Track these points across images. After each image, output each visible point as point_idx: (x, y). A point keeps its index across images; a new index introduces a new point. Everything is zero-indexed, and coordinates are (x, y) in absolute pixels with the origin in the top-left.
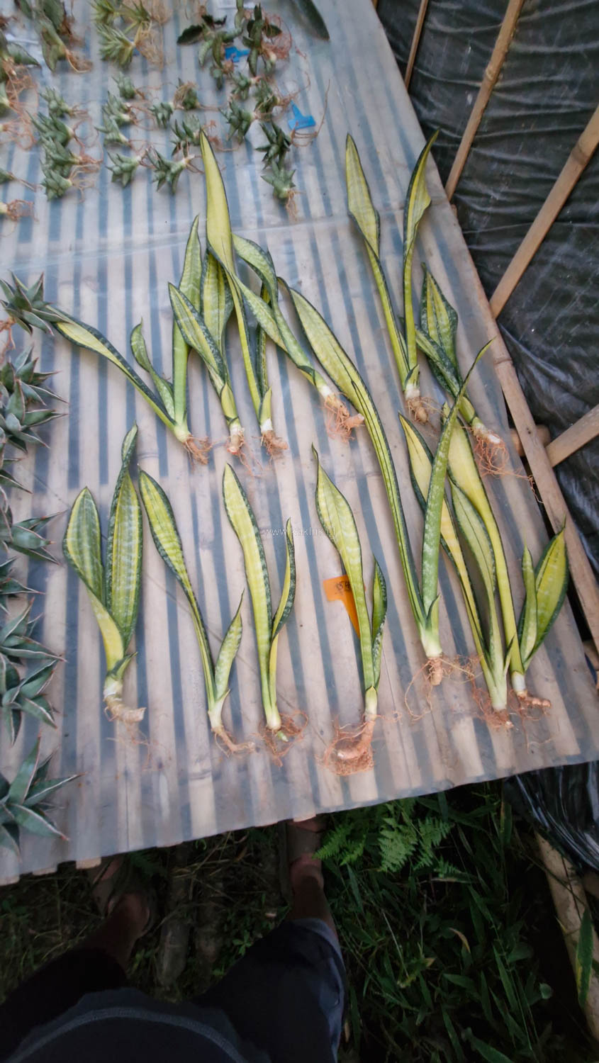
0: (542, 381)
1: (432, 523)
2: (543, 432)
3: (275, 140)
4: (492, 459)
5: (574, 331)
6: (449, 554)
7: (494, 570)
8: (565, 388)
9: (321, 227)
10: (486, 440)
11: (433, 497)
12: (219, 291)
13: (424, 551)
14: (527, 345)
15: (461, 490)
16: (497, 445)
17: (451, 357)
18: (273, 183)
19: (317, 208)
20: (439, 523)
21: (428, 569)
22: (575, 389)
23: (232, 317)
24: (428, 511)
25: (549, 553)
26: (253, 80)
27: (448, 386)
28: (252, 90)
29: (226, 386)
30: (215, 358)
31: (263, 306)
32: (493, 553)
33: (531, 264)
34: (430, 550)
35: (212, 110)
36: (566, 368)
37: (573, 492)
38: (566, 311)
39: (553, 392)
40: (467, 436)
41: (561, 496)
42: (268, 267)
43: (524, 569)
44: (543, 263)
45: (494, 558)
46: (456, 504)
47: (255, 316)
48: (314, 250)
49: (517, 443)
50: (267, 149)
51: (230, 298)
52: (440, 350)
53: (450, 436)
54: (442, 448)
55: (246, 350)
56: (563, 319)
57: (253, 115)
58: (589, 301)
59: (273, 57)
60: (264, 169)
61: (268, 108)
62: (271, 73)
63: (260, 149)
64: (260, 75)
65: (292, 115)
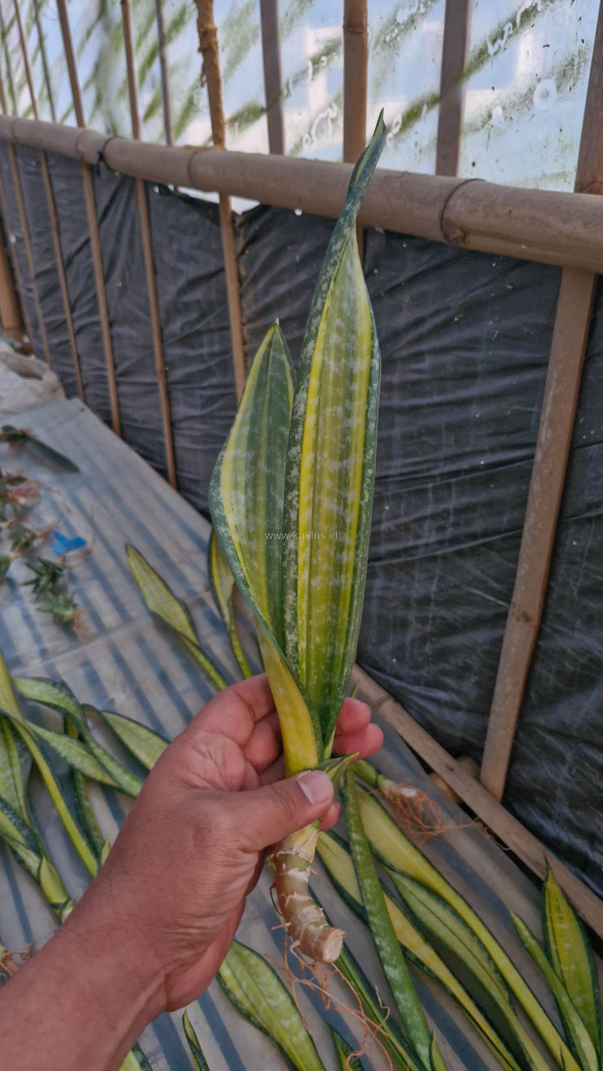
0: (431, 707)
1: (382, 934)
2: (466, 765)
3: (44, 571)
4: (423, 819)
6: (425, 969)
7: (493, 966)
8: (455, 708)
9: (120, 636)
10: (402, 797)
11: (369, 896)
12: (8, 748)
13: (388, 977)
14: (397, 677)
15: (404, 874)
16: (416, 798)
18: (51, 611)
19: (109, 617)
20: (390, 929)
21: (404, 1003)
22: (463, 704)
23: (35, 772)
24: (371, 919)
25: (547, 911)
26: (5, 525)
28: (5, 533)
29: (44, 861)
30: (20, 830)
31: (72, 743)
32: (480, 942)
34: (395, 972)
36: (444, 687)
37: (538, 822)
39: (447, 714)
40: (377, 801)
41: (525, 831)
42: (68, 699)
43: (527, 945)
45: (484, 948)
46: (406, 896)
47: (65, 758)
48: (120, 661)
49: (445, 788)
50: (36, 582)
51: (25, 749)
53: (358, 808)
54: (353, 828)
55: (61, 805)
56: (413, 642)
57: (11, 555)
58: (423, 620)
59: (22, 501)
60: (37, 600)
61: (27, 544)
62: (23, 513)
63: (26, 584)
64: (11, 519)
65: (56, 542)
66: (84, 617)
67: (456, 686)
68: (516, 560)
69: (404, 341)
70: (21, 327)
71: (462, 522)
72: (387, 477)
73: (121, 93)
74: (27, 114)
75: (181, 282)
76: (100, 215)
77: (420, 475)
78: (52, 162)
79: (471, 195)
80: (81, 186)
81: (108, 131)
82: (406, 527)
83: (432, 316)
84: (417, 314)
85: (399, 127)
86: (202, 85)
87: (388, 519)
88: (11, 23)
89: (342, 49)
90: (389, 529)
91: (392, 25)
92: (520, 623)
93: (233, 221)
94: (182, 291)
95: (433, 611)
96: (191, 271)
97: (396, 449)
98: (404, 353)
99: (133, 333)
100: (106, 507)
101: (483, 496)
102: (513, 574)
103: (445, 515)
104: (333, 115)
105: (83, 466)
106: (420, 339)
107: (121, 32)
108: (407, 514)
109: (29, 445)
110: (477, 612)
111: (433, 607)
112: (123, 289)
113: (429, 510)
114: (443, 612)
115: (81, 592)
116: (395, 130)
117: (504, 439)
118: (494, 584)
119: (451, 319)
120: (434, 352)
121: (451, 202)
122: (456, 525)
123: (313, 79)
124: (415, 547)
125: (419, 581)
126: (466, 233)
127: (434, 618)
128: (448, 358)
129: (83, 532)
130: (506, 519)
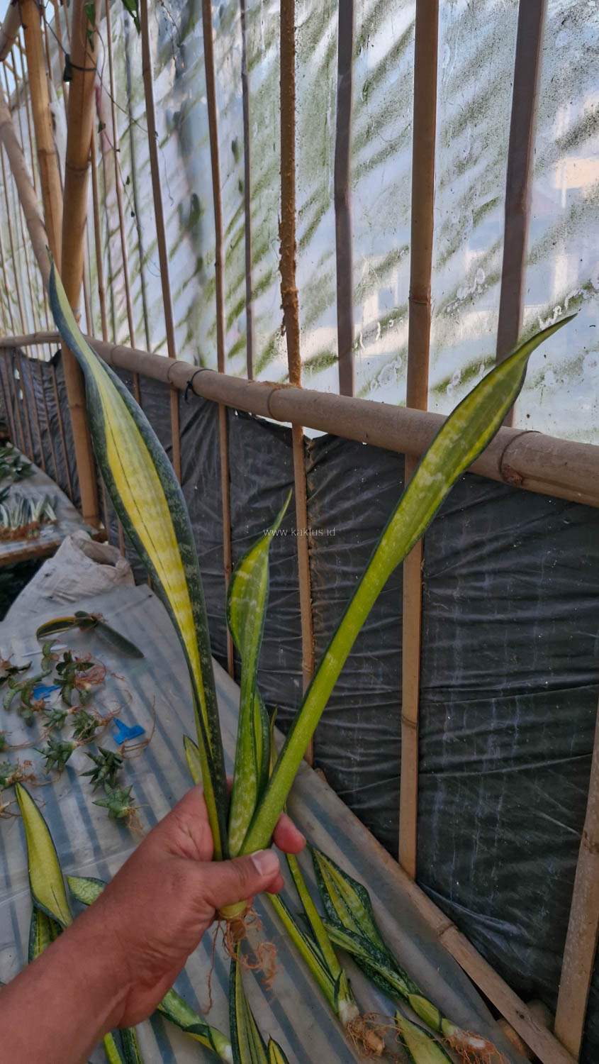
0: (498, 941)
2: (538, 1010)
3: (104, 763)
5: (494, 874)
8: (526, 944)
10: (469, 1048)
14: (461, 902)
16: (484, 1050)
17: (380, 945)
18: (107, 805)
22: (534, 941)
26: (69, 711)
27: (392, 987)
28: (69, 720)
33: (419, 814)
35: (22, 747)
36: (513, 920)
38: (475, 856)
39: (517, 951)
40: (443, 1051)
44: (430, 812)
49: (516, 1038)
50: (95, 773)
52: (364, 941)
56: (477, 865)
57: (75, 743)
58: (488, 842)
59: (88, 686)
60: (94, 792)
61: (89, 732)
62: (87, 699)
63: (85, 774)
64: (76, 704)
65: (117, 730)
66: (139, 814)
67: (525, 919)
68: (586, 786)
69: (464, 560)
70: (99, 516)
71: (527, 741)
72: (448, 687)
73: (210, 333)
74: (124, 342)
75: (253, 491)
76: (182, 430)
77: (481, 689)
78: (143, 382)
79: (527, 446)
80: (168, 404)
81: (196, 363)
82: (469, 740)
83: (491, 540)
84: (477, 538)
85: (458, 380)
86: (283, 334)
87: (450, 730)
88: (119, 271)
89: (407, 315)
90: (452, 740)
91: (453, 299)
92: (592, 855)
93: (305, 445)
94: (253, 499)
95: (500, 833)
96: (263, 482)
97: (457, 660)
98: (464, 571)
99: (205, 530)
100: (165, 695)
101: (548, 717)
102: (584, 800)
103: (510, 732)
104: (398, 366)
105: (147, 653)
106: (481, 560)
107: (214, 285)
108: (469, 727)
109: (99, 631)
110: (546, 837)
111: (498, 828)
112: (199, 493)
113: (493, 725)
114: (509, 835)
115: (137, 785)
116: (455, 382)
117: (567, 662)
118: (564, 810)
119: (511, 545)
120: (496, 573)
121: (509, 451)
122: (521, 743)
123: (381, 337)
124: (480, 762)
125: (484, 798)
126: (523, 477)
127: (499, 840)
128: (509, 581)
129: (144, 722)
130: (573, 741)
